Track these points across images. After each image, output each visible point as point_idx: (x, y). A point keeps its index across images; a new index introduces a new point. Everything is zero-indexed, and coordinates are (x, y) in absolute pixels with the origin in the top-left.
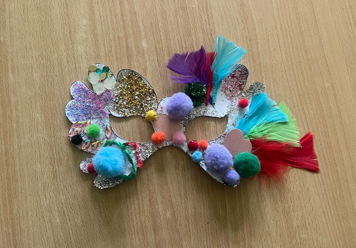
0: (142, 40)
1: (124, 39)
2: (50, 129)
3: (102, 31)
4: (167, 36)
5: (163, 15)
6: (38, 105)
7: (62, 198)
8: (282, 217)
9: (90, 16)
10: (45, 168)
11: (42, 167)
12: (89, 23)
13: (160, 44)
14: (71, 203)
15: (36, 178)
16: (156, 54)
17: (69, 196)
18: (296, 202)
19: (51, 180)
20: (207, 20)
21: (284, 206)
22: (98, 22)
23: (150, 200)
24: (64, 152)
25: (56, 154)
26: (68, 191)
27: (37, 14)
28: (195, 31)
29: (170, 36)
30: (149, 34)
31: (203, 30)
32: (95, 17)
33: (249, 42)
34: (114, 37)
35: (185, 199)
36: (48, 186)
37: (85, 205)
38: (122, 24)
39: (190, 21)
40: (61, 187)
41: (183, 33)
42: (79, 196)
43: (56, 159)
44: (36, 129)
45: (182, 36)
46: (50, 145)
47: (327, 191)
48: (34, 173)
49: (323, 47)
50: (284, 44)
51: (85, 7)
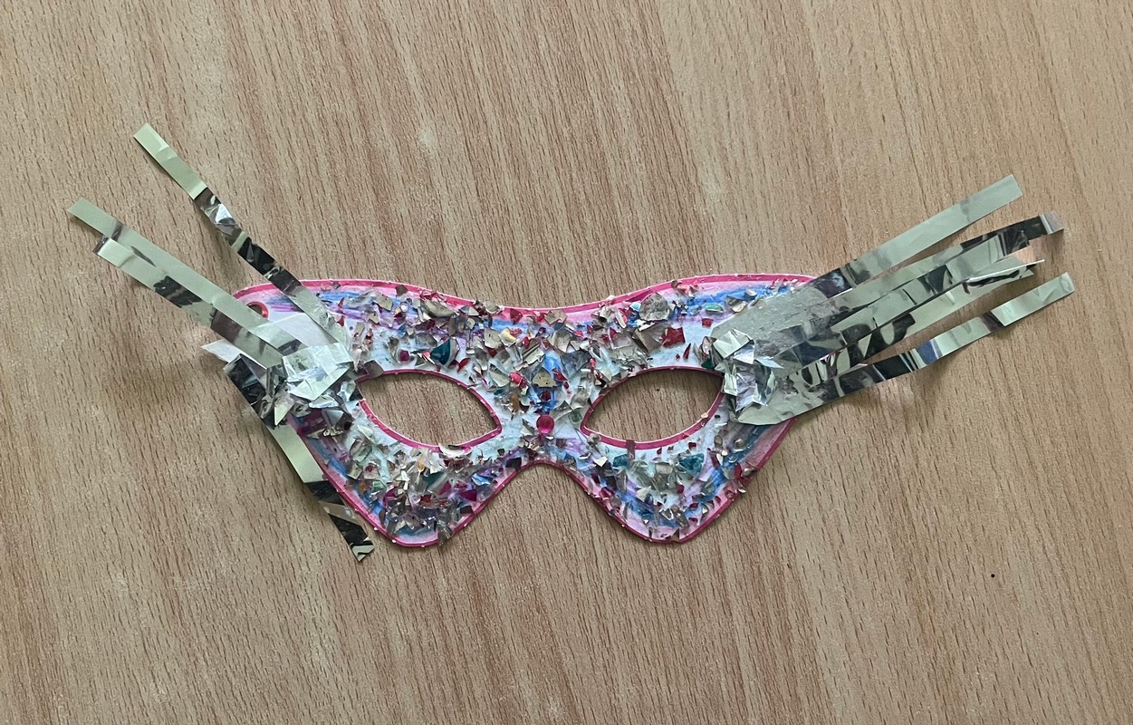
0: (418, 122)
1: (355, 125)
2: (140, 457)
3: (279, 101)
4: (502, 100)
5: (484, 27)
6: (92, 377)
7: (206, 677)
8: (929, 692)
9: (233, 50)
10: (140, 584)
11: (131, 582)
12: (230, 76)
13: (481, 133)
14: (236, 693)
15: (117, 618)
16: (470, 171)
17: (228, 669)
18: (974, 641)
19: (165, 622)
20: (639, 31)
21: (935, 658)
22: (260, 68)
23: (490, 665)
24: (194, 527)
25: (169, 537)
26: (222, 653)
27: (51, 59)
28: (600, 76)
29: (516, 102)
30: (440, 99)
31: (627, 69)
32: (249, 52)
33: (790, 100)
34: (322, 119)
35: (606, 656)
36: (155, 641)
37: (282, 693)
38: (343, 70)
39: (579, 40)
40: (200, 643)
41: (558, 86)
42: (259, 666)
43: (172, 553)
44: (96, 458)
45: (555, 98)
46: (148, 508)
47: (1076, 596)
48: (107, 603)
49: (1054, 97)
50: (915, 95)
51: (211, 20)
